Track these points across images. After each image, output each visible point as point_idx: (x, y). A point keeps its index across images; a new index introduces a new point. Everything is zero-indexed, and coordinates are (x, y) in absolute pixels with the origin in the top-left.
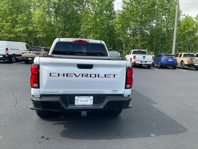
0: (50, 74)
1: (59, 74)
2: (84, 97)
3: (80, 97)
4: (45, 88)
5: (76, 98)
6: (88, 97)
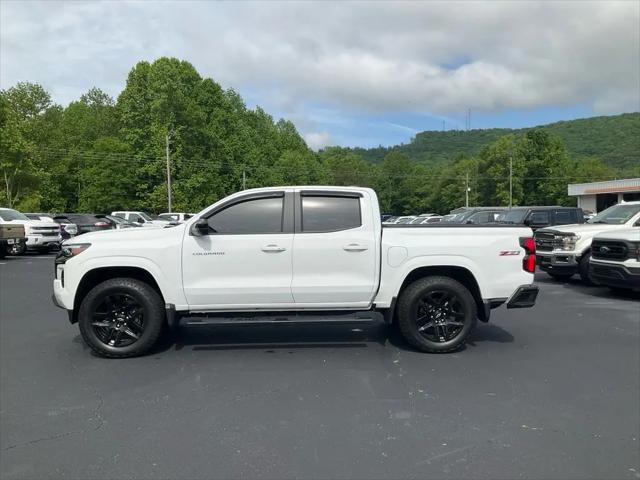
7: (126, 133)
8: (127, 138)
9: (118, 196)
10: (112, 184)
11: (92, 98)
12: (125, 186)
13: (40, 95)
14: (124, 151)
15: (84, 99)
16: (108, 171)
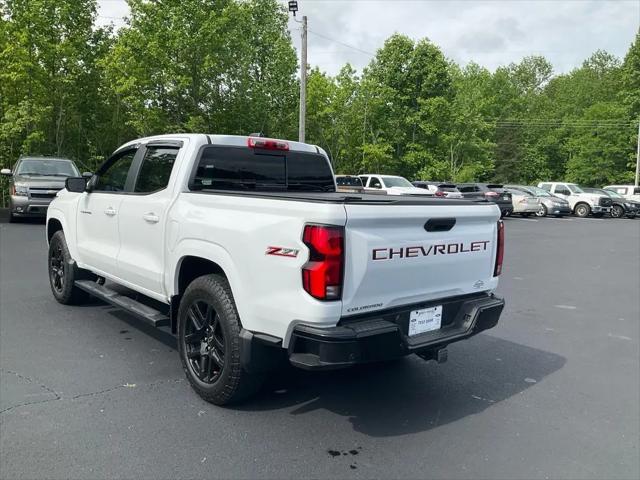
0: (374, 251)
1: (391, 250)
2: (426, 310)
3: (419, 311)
4: (356, 296)
5: (413, 315)
6: (432, 309)
7: (624, 96)
8: (625, 101)
9: (603, 167)
10: (600, 154)
11: (594, 61)
12: (613, 155)
13: (543, 66)
14: (620, 116)
15: (586, 64)
16: (597, 139)
